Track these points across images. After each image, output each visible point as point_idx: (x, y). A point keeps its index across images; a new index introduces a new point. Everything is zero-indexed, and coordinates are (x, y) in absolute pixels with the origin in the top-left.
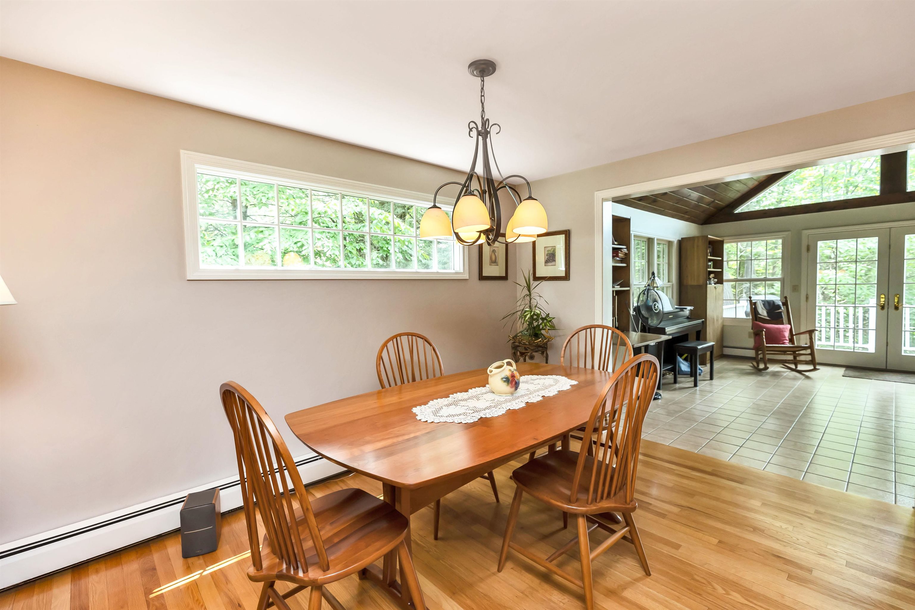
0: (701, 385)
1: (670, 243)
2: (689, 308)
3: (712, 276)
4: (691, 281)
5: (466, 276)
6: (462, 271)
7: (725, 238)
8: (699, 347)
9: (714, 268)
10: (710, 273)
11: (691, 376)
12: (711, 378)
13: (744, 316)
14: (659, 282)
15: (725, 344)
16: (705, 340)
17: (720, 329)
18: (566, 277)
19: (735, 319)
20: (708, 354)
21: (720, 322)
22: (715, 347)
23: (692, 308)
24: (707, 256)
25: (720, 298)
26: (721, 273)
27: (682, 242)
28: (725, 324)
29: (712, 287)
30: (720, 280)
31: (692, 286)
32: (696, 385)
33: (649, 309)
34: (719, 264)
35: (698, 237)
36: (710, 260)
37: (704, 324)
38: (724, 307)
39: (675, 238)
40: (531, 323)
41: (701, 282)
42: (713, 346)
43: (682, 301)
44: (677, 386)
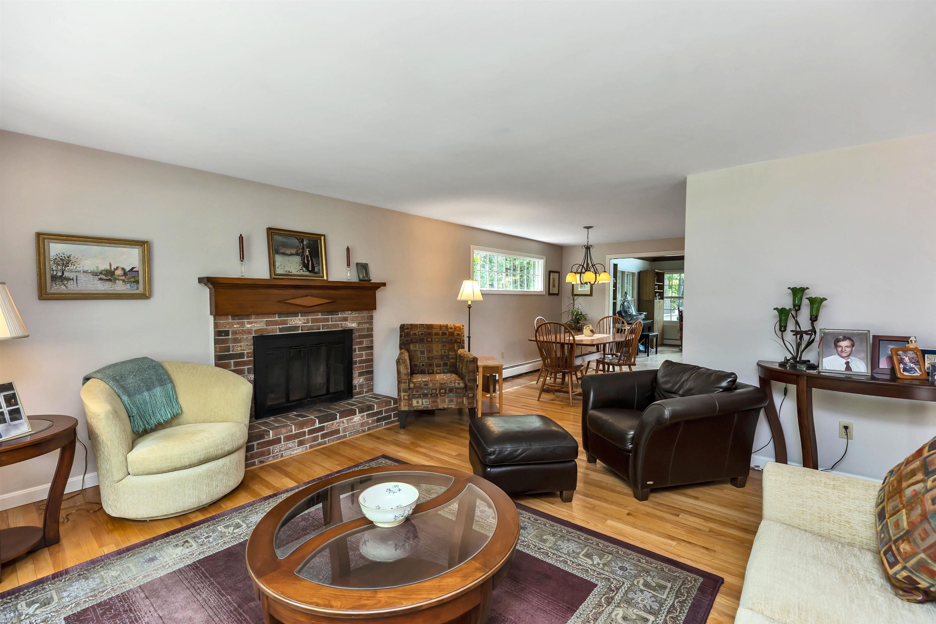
0: (650, 356)
1: (633, 274)
2: (644, 313)
3: (657, 294)
4: (645, 298)
5: (544, 293)
6: (542, 291)
7: (665, 271)
8: (650, 334)
9: (658, 290)
10: (657, 292)
11: (645, 352)
12: (656, 353)
13: (676, 320)
14: (629, 298)
15: (665, 338)
16: (653, 332)
17: (661, 328)
18: (591, 295)
19: (671, 322)
20: (655, 339)
21: (662, 323)
22: (658, 335)
23: (646, 313)
24: (655, 282)
25: (662, 308)
26: (663, 293)
27: (640, 273)
28: (665, 325)
29: (657, 301)
30: (662, 298)
31: (645, 300)
32: (648, 356)
33: (626, 312)
34: (662, 287)
35: (650, 271)
36: (656, 285)
37: (653, 322)
38: (664, 315)
39: (636, 271)
40: (576, 317)
41: (651, 298)
42: (657, 335)
43: (640, 310)
44: (638, 356)
